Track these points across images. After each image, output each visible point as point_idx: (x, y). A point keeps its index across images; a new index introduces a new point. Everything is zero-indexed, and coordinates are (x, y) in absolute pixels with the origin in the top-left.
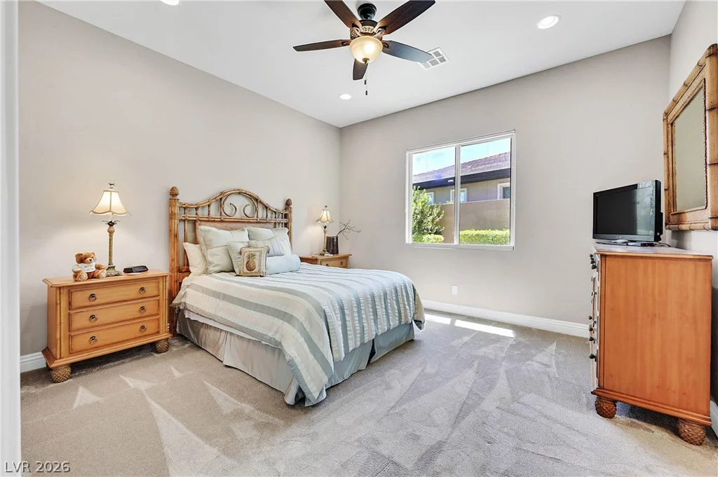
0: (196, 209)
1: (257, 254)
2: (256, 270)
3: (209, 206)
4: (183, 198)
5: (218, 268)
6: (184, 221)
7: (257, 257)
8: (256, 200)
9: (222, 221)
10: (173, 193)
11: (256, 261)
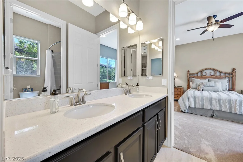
0: (194, 74)
1: (200, 85)
2: (199, 89)
3: (198, 73)
4: (191, 72)
5: (193, 88)
6: (191, 77)
7: (200, 86)
8: (216, 70)
9: (201, 77)
10: (188, 71)
11: (200, 87)
